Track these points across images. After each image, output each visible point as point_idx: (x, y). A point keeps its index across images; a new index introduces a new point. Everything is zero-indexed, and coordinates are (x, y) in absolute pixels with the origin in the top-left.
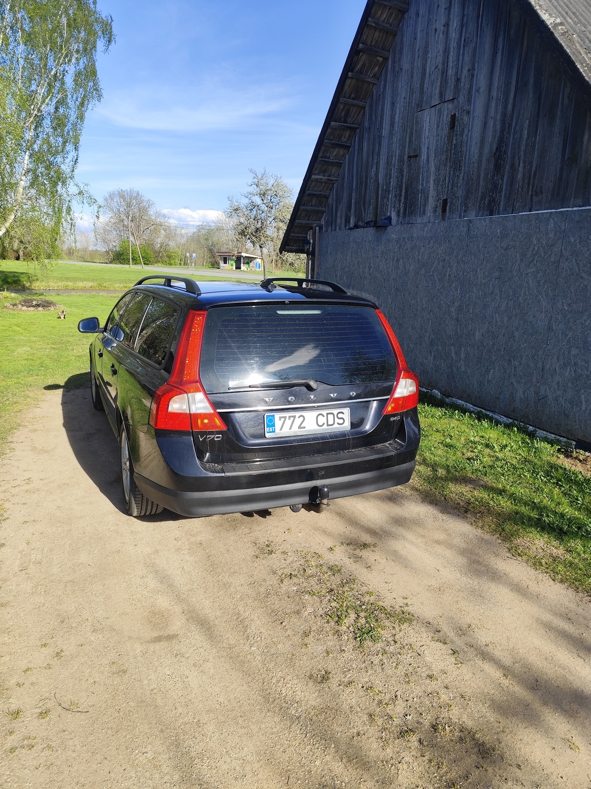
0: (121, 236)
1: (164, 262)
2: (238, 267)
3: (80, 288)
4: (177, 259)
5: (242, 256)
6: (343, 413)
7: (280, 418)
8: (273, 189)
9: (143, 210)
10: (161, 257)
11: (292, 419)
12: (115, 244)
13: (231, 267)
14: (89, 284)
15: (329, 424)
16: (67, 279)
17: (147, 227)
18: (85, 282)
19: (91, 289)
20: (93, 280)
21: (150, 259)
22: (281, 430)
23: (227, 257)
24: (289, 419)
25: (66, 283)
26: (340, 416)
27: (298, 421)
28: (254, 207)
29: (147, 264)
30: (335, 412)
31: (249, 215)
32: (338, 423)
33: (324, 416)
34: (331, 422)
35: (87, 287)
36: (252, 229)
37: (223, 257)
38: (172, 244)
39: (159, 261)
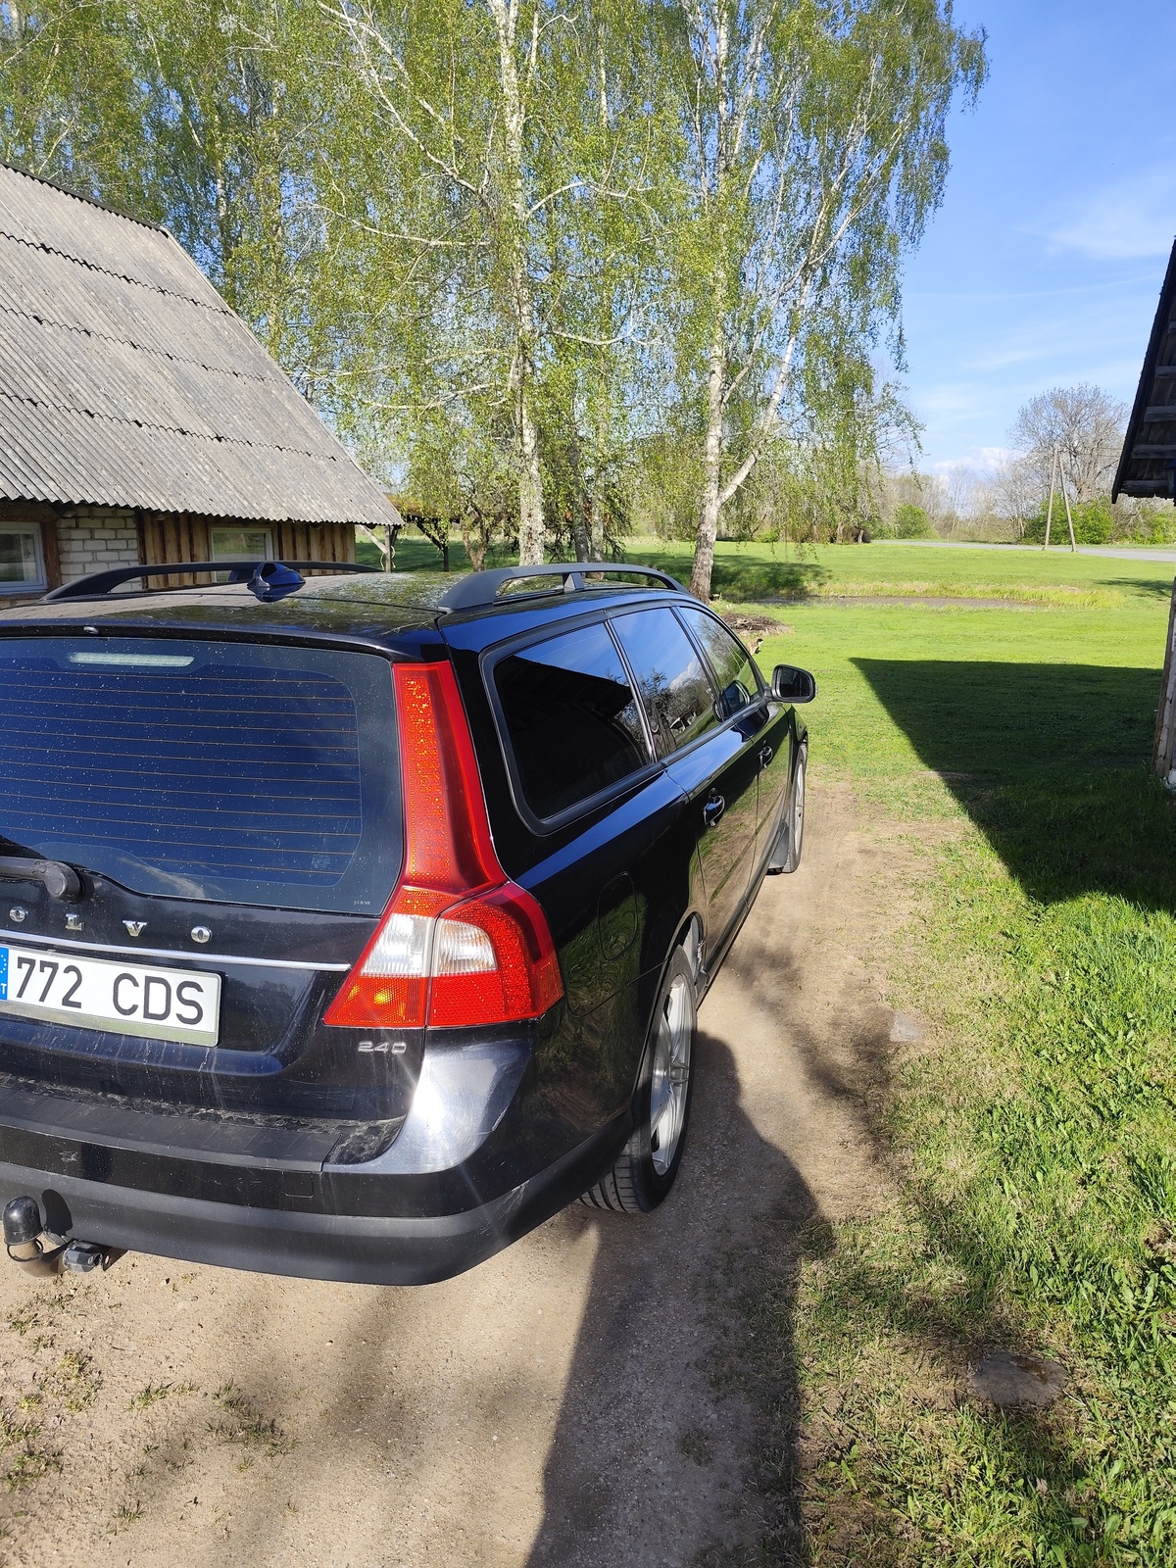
3: (902, 594)
6: (199, 989)
7: (21, 961)
11: (48, 971)
12: (1031, 505)
14: (922, 586)
15: (151, 1011)
16: (884, 576)
18: (916, 583)
19: (926, 596)
20: (934, 578)
22: (20, 995)
24: (42, 970)
25: (880, 584)
26: (188, 993)
27: (63, 982)
29: (1098, 543)
30: (175, 977)
32: (180, 1017)
33: (136, 984)
34: (157, 1007)
35: (917, 591)
39: (1126, 536)
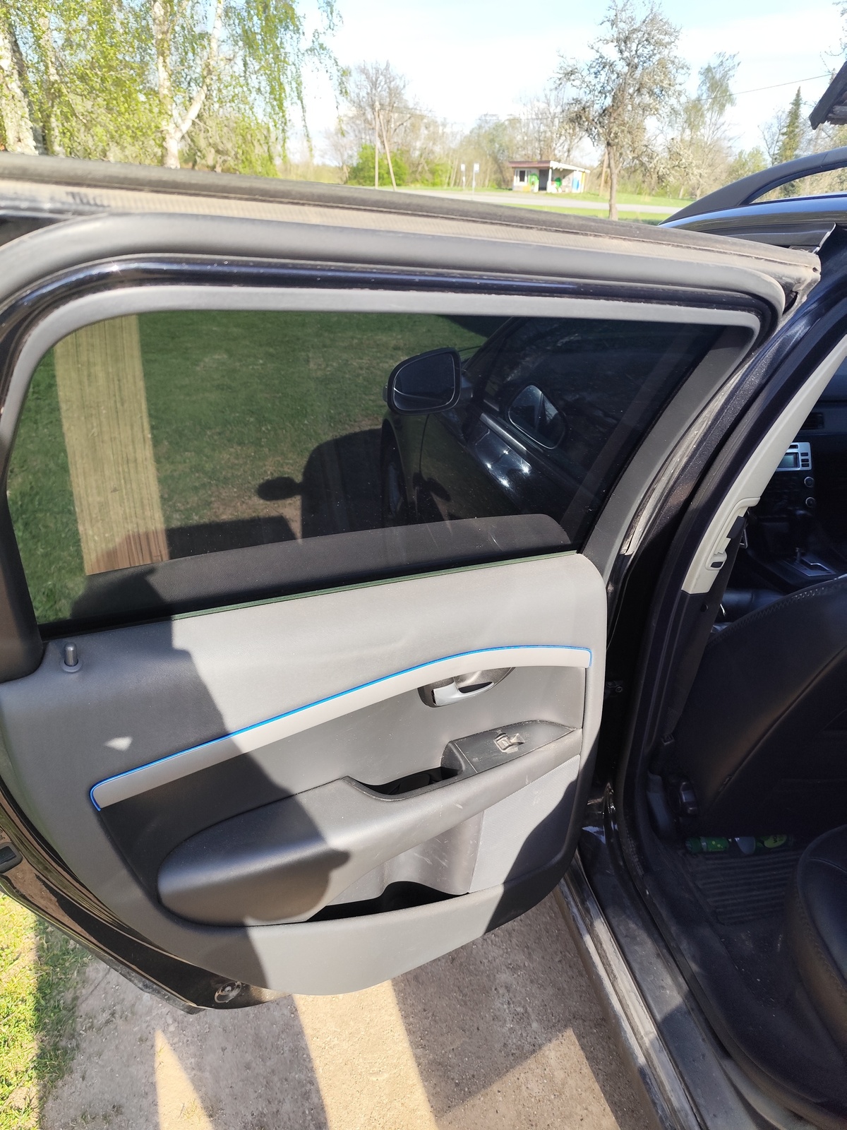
0: (362, 138)
1: (425, 182)
2: (543, 188)
4: (444, 176)
5: (552, 168)
8: (644, 28)
9: (394, 93)
10: (421, 173)
12: (352, 154)
13: (531, 188)
17: (400, 123)
21: (403, 176)
23: (526, 170)
28: (604, 67)
29: (399, 185)
31: (593, 84)
37: (519, 170)
38: (438, 149)
39: (417, 180)
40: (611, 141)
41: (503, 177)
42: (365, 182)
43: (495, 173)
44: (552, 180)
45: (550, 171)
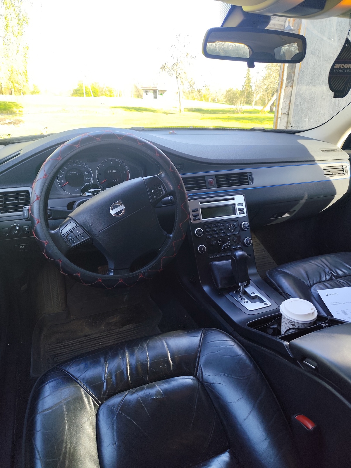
1: (107, 95)
2: (155, 97)
4: (114, 93)
10: (104, 92)
13: (151, 97)
21: (97, 93)
23: (148, 90)
29: (95, 96)
36: (169, 65)
37: (145, 90)
39: (103, 95)
40: (177, 76)
41: (139, 93)
42: (81, 95)
43: (136, 92)
44: (159, 94)
45: (158, 91)
